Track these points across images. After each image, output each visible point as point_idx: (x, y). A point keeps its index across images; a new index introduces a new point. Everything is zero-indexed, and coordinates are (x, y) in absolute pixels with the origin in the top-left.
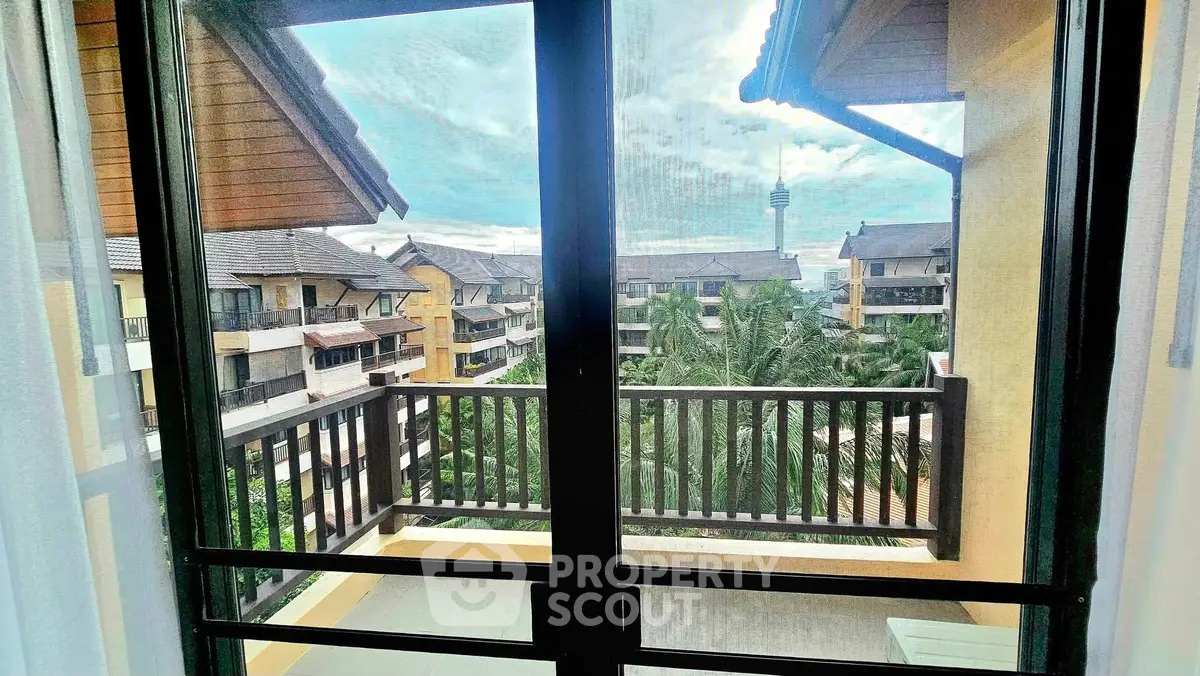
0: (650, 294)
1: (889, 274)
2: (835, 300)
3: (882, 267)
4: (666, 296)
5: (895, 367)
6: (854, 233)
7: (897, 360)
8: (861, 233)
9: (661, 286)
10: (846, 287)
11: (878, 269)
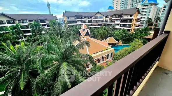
0: (28, 22)
1: (70, 19)
2: (63, 23)
3: (69, 18)
4: (33, 23)
5: (73, 32)
6: (64, 12)
7: (73, 31)
8: (65, 12)
9: (31, 21)
10: (64, 21)
11: (68, 18)
